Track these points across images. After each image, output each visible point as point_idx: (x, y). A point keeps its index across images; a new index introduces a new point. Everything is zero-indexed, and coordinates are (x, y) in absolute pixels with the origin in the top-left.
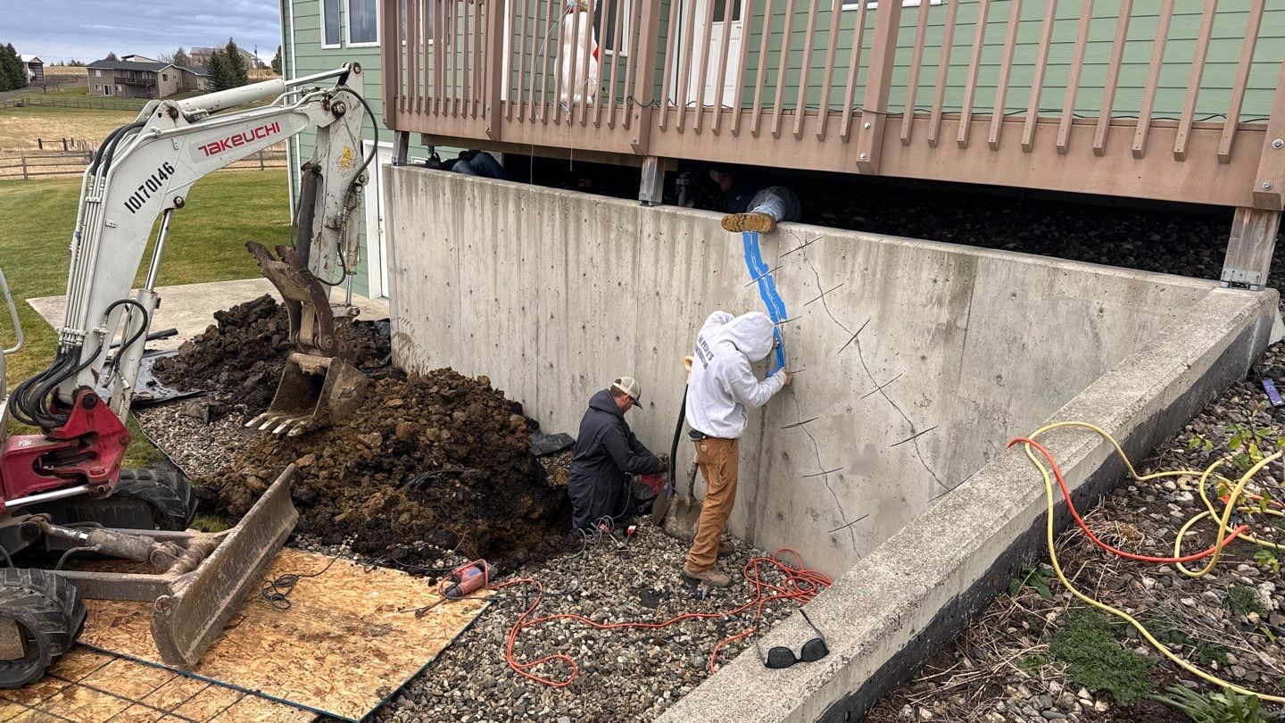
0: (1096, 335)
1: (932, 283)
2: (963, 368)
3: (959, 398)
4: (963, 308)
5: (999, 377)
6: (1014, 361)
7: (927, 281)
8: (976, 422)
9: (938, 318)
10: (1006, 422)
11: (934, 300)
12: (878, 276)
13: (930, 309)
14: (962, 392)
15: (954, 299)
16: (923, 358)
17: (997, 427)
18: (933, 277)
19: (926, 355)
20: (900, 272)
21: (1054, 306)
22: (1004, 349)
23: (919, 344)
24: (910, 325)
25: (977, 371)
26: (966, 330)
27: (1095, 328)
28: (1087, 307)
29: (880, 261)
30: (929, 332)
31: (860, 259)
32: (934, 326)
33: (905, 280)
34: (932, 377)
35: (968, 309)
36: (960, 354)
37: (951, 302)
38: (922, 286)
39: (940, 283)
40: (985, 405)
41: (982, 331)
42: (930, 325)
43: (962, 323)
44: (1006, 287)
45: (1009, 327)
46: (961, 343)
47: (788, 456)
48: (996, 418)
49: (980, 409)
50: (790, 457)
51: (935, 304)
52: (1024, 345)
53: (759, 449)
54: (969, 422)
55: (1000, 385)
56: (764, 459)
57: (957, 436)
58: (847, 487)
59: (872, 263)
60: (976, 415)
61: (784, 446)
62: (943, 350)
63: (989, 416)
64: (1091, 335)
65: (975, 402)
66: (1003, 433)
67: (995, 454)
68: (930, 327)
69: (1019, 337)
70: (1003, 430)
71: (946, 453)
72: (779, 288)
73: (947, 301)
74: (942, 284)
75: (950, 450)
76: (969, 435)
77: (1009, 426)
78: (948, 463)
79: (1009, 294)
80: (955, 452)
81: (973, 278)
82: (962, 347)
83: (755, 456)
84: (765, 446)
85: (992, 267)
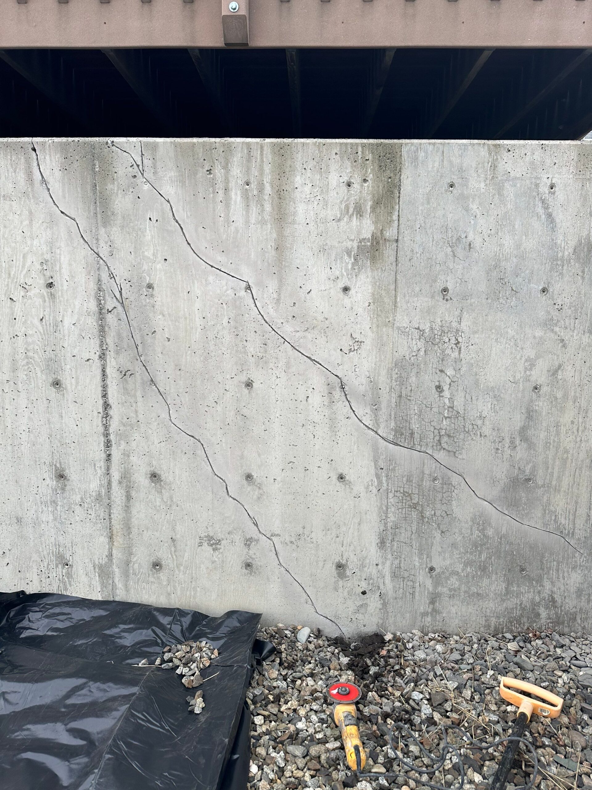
0: (549, 215)
1: (345, 188)
2: (399, 290)
3: (399, 328)
4: (390, 214)
5: (445, 290)
6: (460, 267)
7: (338, 186)
8: (422, 353)
9: (359, 233)
10: (458, 343)
11: (351, 210)
12: (268, 189)
13: (348, 223)
14: (402, 320)
15: (377, 203)
16: (346, 289)
17: (448, 351)
18: (345, 179)
19: (348, 284)
20: (298, 180)
21: (500, 190)
22: (446, 255)
23: (338, 273)
24: (323, 250)
25: (417, 289)
26: (397, 241)
27: (547, 208)
28: (537, 185)
29: (267, 169)
30: (349, 253)
31: (236, 171)
32: (355, 244)
33: (307, 189)
34: (360, 311)
35: (397, 213)
36: (393, 273)
37: (373, 209)
38: (333, 194)
39: (356, 186)
40: (432, 329)
41: (418, 238)
42: (349, 244)
43: (391, 233)
44: (441, 176)
45: (450, 226)
46: (392, 259)
47: (160, 476)
48: (447, 340)
49: (426, 335)
50: (163, 478)
51: (353, 214)
52: (470, 245)
53: (105, 482)
54: (414, 354)
55: (447, 300)
56: (118, 493)
57: (401, 377)
58: (259, 488)
59: (255, 172)
60: (421, 344)
61: (150, 464)
62: (370, 274)
63: (437, 340)
64: (543, 216)
65: (418, 329)
66: (457, 356)
67: (450, 384)
68: (350, 247)
69: (463, 236)
70: (457, 353)
71: (389, 401)
72: (106, 233)
73: (368, 208)
74: (359, 187)
75: (393, 395)
76: (415, 371)
77: (463, 346)
78: (393, 413)
79: (446, 186)
80: (400, 396)
81: (398, 171)
82: (394, 264)
83: (99, 495)
84: (116, 475)
85: (421, 154)
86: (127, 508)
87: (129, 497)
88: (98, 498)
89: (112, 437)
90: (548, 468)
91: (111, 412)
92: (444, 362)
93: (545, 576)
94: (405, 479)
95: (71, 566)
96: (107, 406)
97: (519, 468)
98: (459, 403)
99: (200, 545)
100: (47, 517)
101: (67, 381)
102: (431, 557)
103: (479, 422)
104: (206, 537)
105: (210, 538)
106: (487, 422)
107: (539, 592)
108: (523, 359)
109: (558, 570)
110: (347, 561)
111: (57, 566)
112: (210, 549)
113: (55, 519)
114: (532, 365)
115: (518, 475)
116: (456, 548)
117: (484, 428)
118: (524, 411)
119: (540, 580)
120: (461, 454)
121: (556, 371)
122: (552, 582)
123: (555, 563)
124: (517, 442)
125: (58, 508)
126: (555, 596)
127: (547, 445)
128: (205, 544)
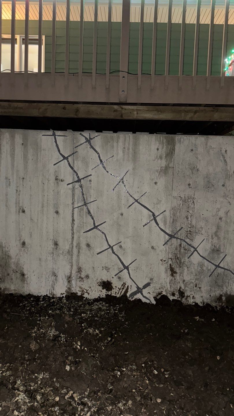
0: (225, 160)
1: (156, 150)
2: (174, 184)
3: (173, 197)
4: (171, 159)
5: (189, 184)
6: (195, 177)
7: (154, 149)
8: (181, 205)
9: (161, 165)
10: (194, 202)
11: (158, 158)
12: (131, 150)
13: (157, 161)
14: (175, 194)
15: (167, 155)
16: (156, 183)
17: (190, 205)
18: (157, 147)
19: (157, 181)
20: (141, 147)
21: (208, 152)
22: (190, 173)
23: (153, 178)
24: (148, 170)
25: (180, 184)
26: (173, 168)
27: (224, 158)
28: (221, 150)
29: (131, 143)
30: (157, 172)
31: (121, 144)
32: (159, 168)
33: (144, 150)
34: (161, 190)
35: (173, 159)
36: (172, 178)
37: (166, 157)
38: (152, 152)
40: (185, 197)
41: (180, 167)
43: (171, 165)
44: (189, 147)
45: (191, 163)
46: (172, 174)
47: (90, 245)
48: (190, 201)
49: (183, 199)
50: (91, 245)
51: (159, 159)
52: (198, 169)
53: (71, 246)
54: (179, 205)
55: (190, 188)
56: (75, 251)
57: (174, 213)
58: (124, 250)
59: (127, 145)
60: (181, 202)
61: (87, 241)
62: (164, 178)
63: (187, 201)
64: (223, 161)
65: (180, 197)
66: (193, 207)
67: (191, 216)
68: (158, 169)
69: (196, 167)
70: (193, 205)
71: (170, 221)
72: (77, 163)
73: (164, 157)
74: (161, 150)
75: (171, 219)
76: (179, 211)
77: (195, 203)
78: (171, 225)
79: (190, 150)
80: (174, 220)
81: (174, 146)
82: (172, 175)
83: (69, 251)
84: (75, 244)
85: (182, 140)
86: (78, 256)
87: (79, 252)
88: (69, 252)
89: (75, 231)
90: (225, 246)
91: (75, 222)
92: (189, 209)
93: (224, 285)
94: (175, 249)
95: (57, 276)
96: (73, 220)
97: (215, 246)
98: (194, 223)
99: (103, 269)
100: (50, 258)
101: (61, 211)
102: (183, 277)
103: (201, 229)
104: (105, 267)
105: (106, 267)
106: (203, 229)
107: (222, 291)
108: (216, 208)
109: (228, 283)
110: (154, 277)
111: (52, 276)
112: (106, 271)
113: (53, 259)
114: (219, 210)
115: (214, 248)
116: (192, 274)
117: (202, 231)
118: (216, 226)
119: (222, 286)
120: (194, 240)
121: (227, 213)
122: (227, 287)
123: (228, 280)
124: (214, 236)
125: (54, 255)
126: (228, 292)
127: (224, 238)
128: (104, 270)
